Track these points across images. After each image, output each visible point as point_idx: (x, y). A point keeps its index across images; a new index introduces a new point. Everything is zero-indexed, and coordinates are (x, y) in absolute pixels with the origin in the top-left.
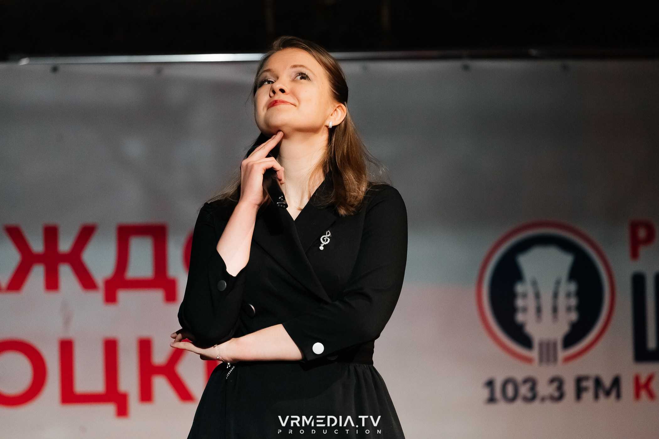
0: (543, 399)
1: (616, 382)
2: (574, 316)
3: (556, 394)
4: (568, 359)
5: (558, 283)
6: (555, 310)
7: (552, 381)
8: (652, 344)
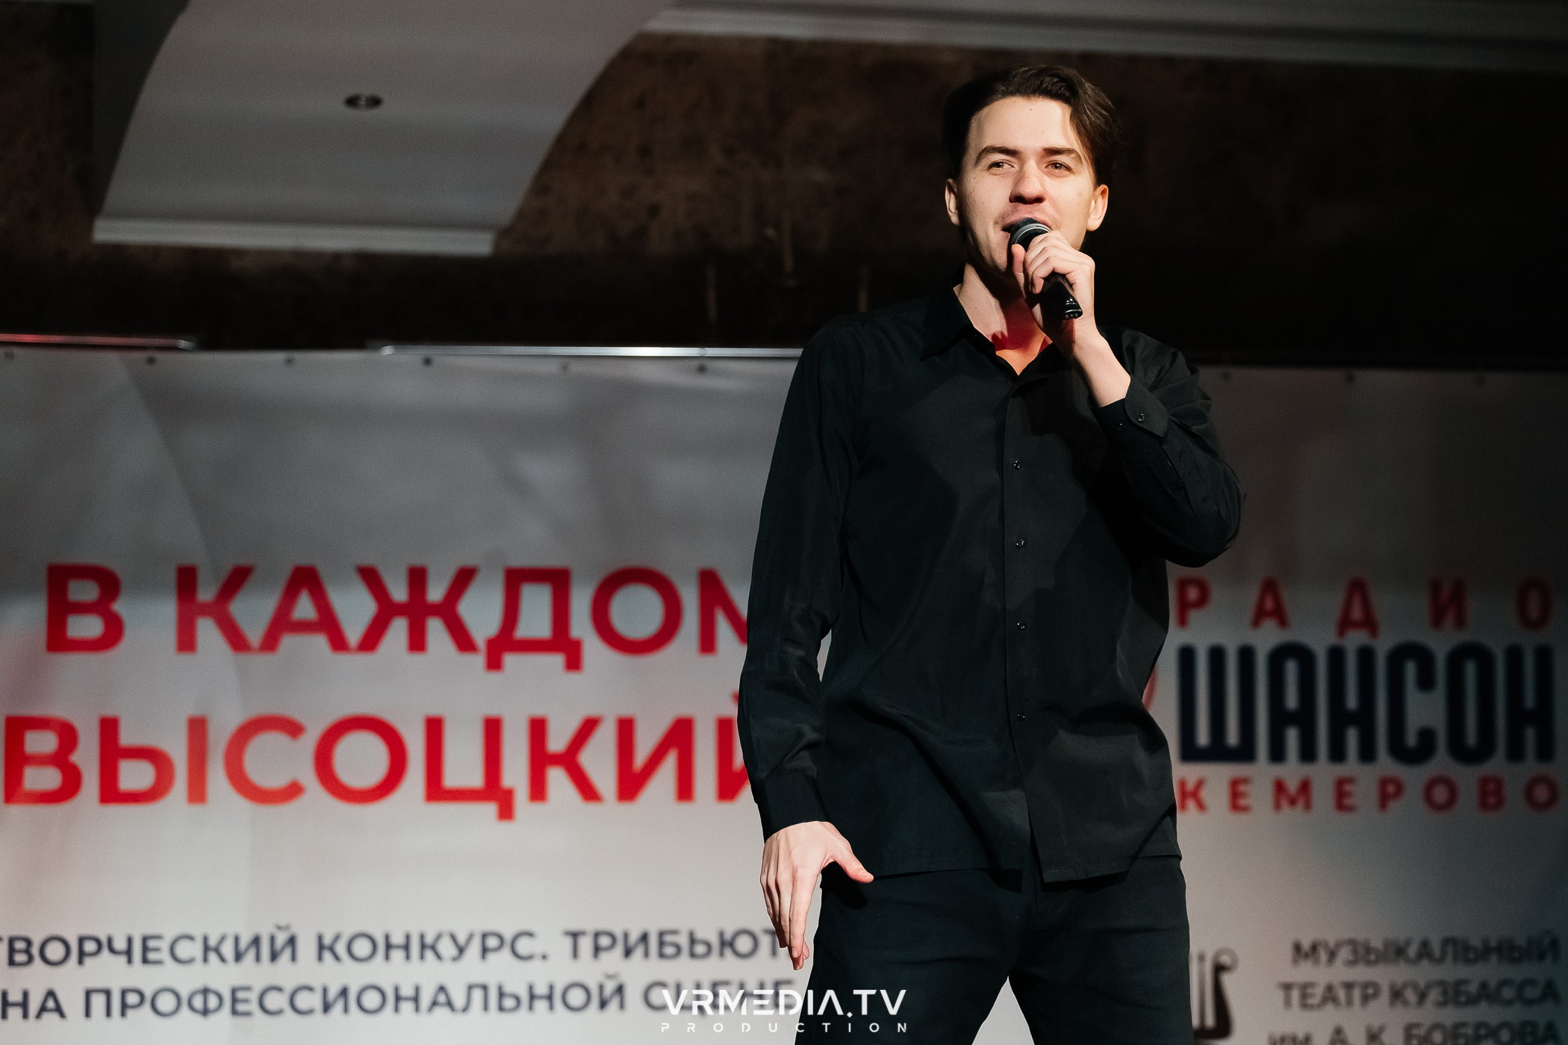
8: (1203, 737)
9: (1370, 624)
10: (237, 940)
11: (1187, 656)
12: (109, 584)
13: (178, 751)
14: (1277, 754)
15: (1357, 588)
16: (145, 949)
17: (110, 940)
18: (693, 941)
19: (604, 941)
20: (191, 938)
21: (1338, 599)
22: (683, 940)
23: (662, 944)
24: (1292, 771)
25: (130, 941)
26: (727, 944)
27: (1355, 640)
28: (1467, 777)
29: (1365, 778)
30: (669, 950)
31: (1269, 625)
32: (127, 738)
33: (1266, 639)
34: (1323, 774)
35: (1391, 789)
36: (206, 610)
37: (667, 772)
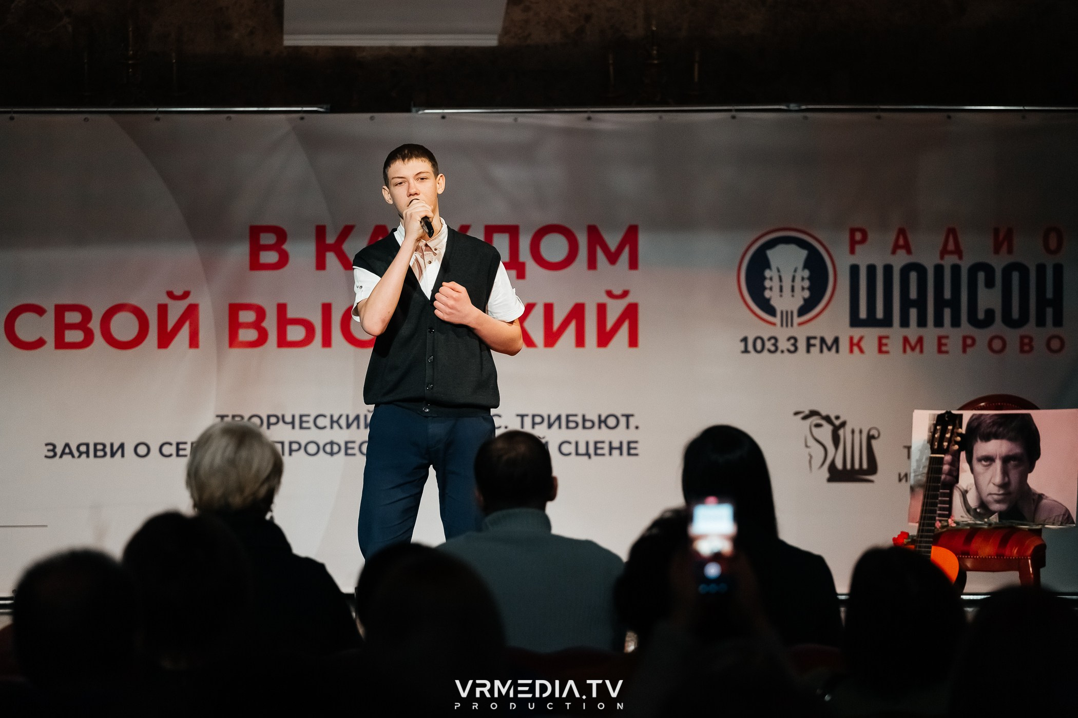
0: (782, 352)
1: (836, 341)
2: (807, 294)
3: (792, 348)
4: (800, 324)
5: (795, 271)
6: (793, 290)
7: (789, 339)
8: (863, 314)
9: (958, 252)
10: (348, 416)
11: (854, 270)
12: (281, 235)
13: (317, 321)
14: (905, 323)
15: (952, 232)
16: (301, 422)
17: (283, 416)
18: (584, 420)
19: (538, 420)
20: (325, 416)
21: (940, 240)
22: (579, 420)
23: (568, 421)
24: (913, 332)
25: (293, 417)
26: (602, 422)
27: (949, 261)
28: (1013, 336)
29: (955, 337)
30: (572, 425)
31: (901, 253)
32: (291, 314)
33: (899, 261)
34: (931, 333)
35: (969, 342)
36: (331, 248)
37: (571, 332)
